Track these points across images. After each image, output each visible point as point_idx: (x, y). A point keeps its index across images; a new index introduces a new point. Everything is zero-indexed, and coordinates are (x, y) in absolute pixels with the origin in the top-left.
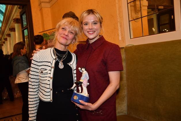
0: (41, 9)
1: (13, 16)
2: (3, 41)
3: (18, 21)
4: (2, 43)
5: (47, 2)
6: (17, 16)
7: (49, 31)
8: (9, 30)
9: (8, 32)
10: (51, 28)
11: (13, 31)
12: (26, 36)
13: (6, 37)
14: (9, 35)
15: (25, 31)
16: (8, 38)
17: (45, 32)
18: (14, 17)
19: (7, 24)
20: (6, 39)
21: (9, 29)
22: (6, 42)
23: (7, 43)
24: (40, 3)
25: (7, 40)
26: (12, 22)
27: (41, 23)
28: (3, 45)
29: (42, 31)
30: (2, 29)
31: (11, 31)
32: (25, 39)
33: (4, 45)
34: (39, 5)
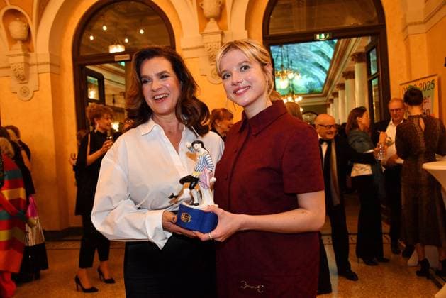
0: (406, 39)
1: (352, 49)
2: (331, 97)
3: (362, 57)
4: (328, 102)
5: (420, 23)
6: (359, 47)
7: (422, 82)
8: (343, 76)
9: (339, 79)
10: (427, 75)
11: (350, 78)
12: (375, 86)
13: (335, 89)
14: (342, 86)
15: (373, 81)
16: (340, 92)
17: (412, 84)
18: (354, 51)
19: (339, 64)
20: (336, 94)
21: (342, 74)
22: (335, 100)
23: (338, 101)
24: (406, 27)
25: (338, 97)
26: (350, 59)
27: (405, 64)
28: (329, 106)
29: (406, 81)
30: (330, 74)
31: (347, 79)
32: (374, 93)
33: (331, 105)
34: (403, 31)
